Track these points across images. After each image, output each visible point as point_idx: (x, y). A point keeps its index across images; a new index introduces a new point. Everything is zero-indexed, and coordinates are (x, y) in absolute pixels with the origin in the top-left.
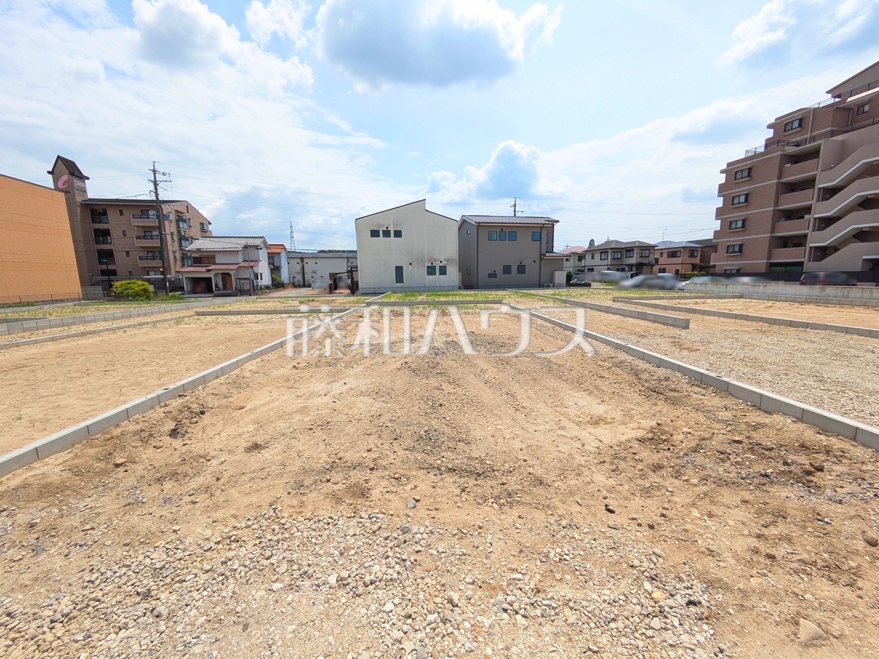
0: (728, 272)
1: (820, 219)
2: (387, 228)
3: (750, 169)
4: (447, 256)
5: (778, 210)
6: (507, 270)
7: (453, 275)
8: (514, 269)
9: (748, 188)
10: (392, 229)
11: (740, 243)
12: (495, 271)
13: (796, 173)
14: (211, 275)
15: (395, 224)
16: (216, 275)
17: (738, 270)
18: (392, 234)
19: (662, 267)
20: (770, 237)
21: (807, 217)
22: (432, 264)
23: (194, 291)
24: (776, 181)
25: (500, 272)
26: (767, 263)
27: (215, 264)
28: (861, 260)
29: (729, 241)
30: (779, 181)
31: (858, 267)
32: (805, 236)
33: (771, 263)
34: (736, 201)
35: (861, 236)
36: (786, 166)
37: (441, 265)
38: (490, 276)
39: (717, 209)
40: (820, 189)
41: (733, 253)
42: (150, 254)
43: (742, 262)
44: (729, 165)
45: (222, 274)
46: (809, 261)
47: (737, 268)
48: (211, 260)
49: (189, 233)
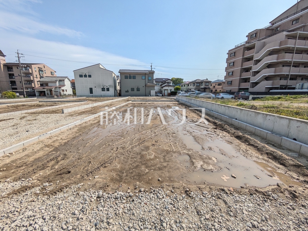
0: (227, 91)
1: (254, 72)
2: (86, 74)
3: (235, 53)
4: (109, 84)
5: (242, 68)
6: (133, 90)
7: (112, 91)
8: (135, 90)
9: (234, 60)
10: (87, 74)
11: (231, 81)
12: (128, 90)
13: (248, 54)
14: (45, 90)
15: (88, 73)
16: (47, 90)
17: (230, 91)
18: (88, 76)
19: (216, 89)
20: (240, 78)
21: (251, 71)
22: (104, 87)
23: (40, 95)
24: (242, 57)
25: (130, 90)
26: (238, 88)
27: (48, 86)
28: (265, 88)
29: (228, 80)
30: (243, 57)
31: (263, 90)
32: (249, 78)
33: (240, 88)
34: (230, 65)
35: (267, 78)
36: (246, 51)
37: (107, 87)
38: (126, 92)
39: (226, 67)
40: (254, 60)
41: (229, 84)
42: (28, 82)
43: (232, 88)
44: (229, 51)
45: (50, 90)
46: (250, 88)
47: (230, 90)
48: (47, 85)
49: (45, 75)
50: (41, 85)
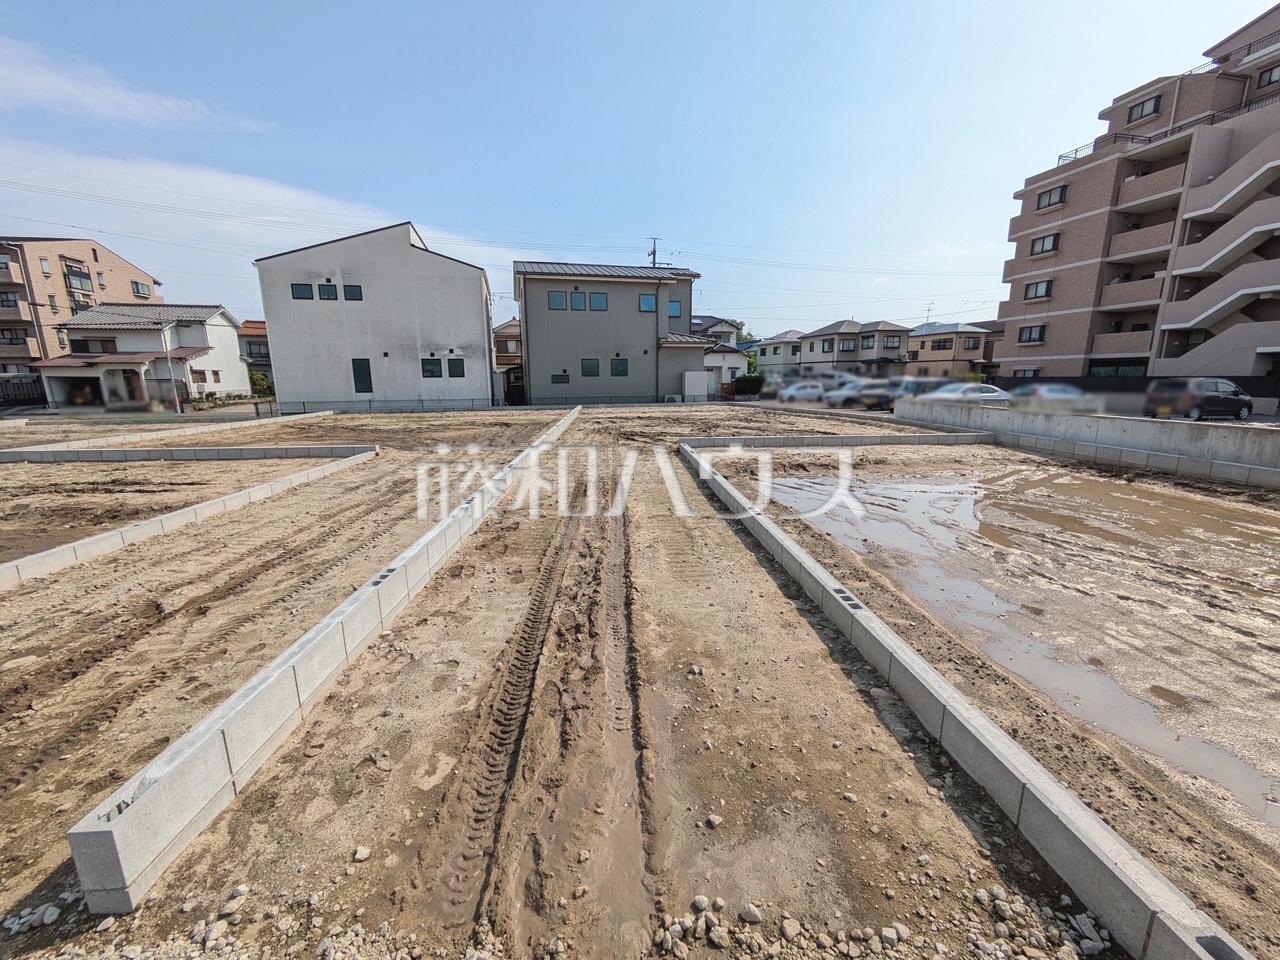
0: (1020, 375)
1: (1183, 277)
2: (329, 280)
3: (1064, 188)
4: (464, 340)
5: (1108, 263)
6: (590, 369)
7: (478, 378)
9: (1059, 223)
10: (339, 282)
11: (1041, 324)
12: (565, 371)
17: (1036, 372)
18: (340, 292)
19: (924, 365)
20: (1093, 312)
21: (1159, 275)
22: (432, 355)
24: (1108, 209)
25: (575, 372)
26: (1085, 359)
27: (114, 352)
28: (1254, 357)
29: (1024, 321)
30: (1113, 208)
31: (1249, 367)
32: (1154, 310)
33: (1092, 360)
34: (1038, 248)
35: (1256, 309)
36: (1127, 180)
37: (452, 356)
38: (557, 379)
39: (1006, 262)
40: (1186, 221)
41: (1029, 341)
42: (7, 334)
43: (1043, 358)
44: (1029, 182)
45: (124, 371)
46: (1159, 356)
47: (1035, 368)
48: (108, 345)
49: (99, 296)
50: (74, 349)
